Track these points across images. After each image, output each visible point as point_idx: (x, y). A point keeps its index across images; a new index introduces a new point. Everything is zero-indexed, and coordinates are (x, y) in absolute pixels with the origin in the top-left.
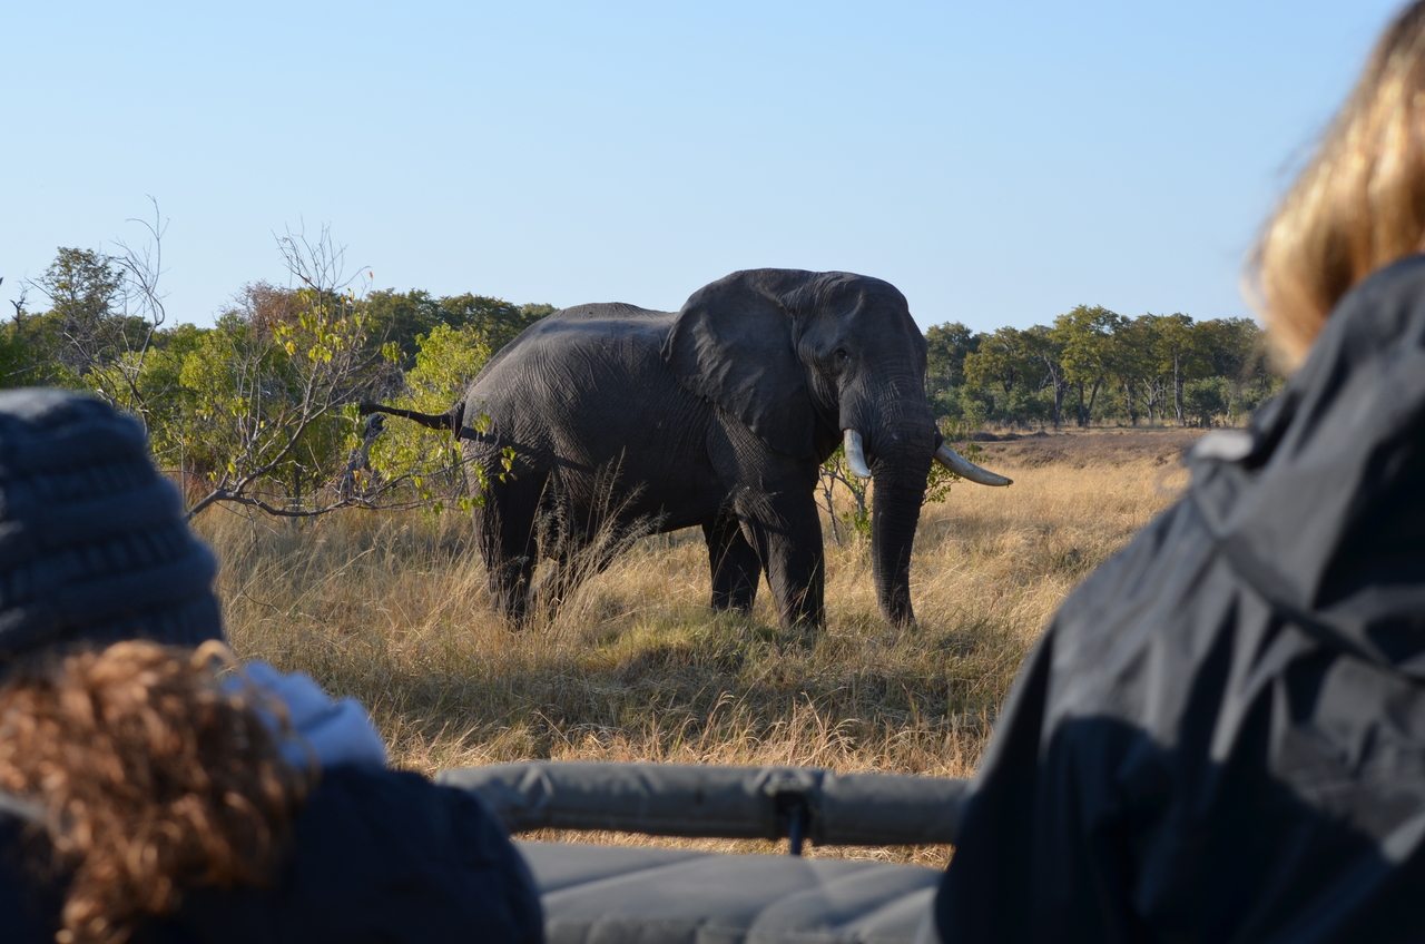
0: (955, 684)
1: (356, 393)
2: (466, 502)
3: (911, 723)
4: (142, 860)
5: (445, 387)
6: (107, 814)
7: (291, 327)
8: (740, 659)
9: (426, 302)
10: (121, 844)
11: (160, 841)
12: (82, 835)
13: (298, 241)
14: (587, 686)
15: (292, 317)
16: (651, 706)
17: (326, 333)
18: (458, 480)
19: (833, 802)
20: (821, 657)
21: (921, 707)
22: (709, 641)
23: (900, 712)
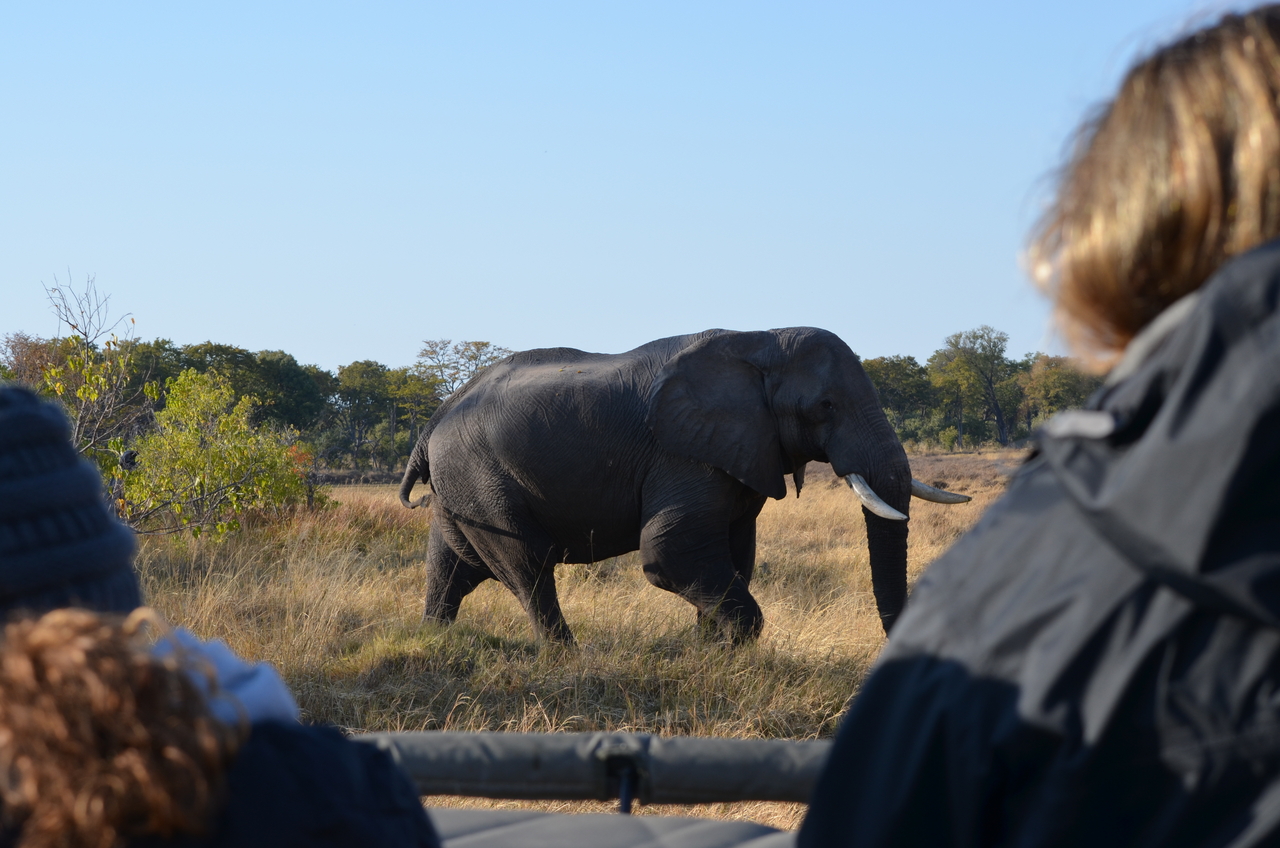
0: (667, 684)
1: (119, 429)
2: (222, 526)
3: (628, 719)
4: (89, 811)
5: (193, 425)
6: (52, 769)
7: (61, 369)
8: (471, 665)
9: (170, 350)
10: (68, 797)
11: (107, 793)
12: (29, 790)
13: (66, 291)
14: (334, 692)
15: (60, 361)
16: (393, 709)
17: (91, 375)
18: (205, 510)
19: (660, 764)
20: (545, 661)
21: (637, 705)
22: (443, 649)
23: (617, 710)
